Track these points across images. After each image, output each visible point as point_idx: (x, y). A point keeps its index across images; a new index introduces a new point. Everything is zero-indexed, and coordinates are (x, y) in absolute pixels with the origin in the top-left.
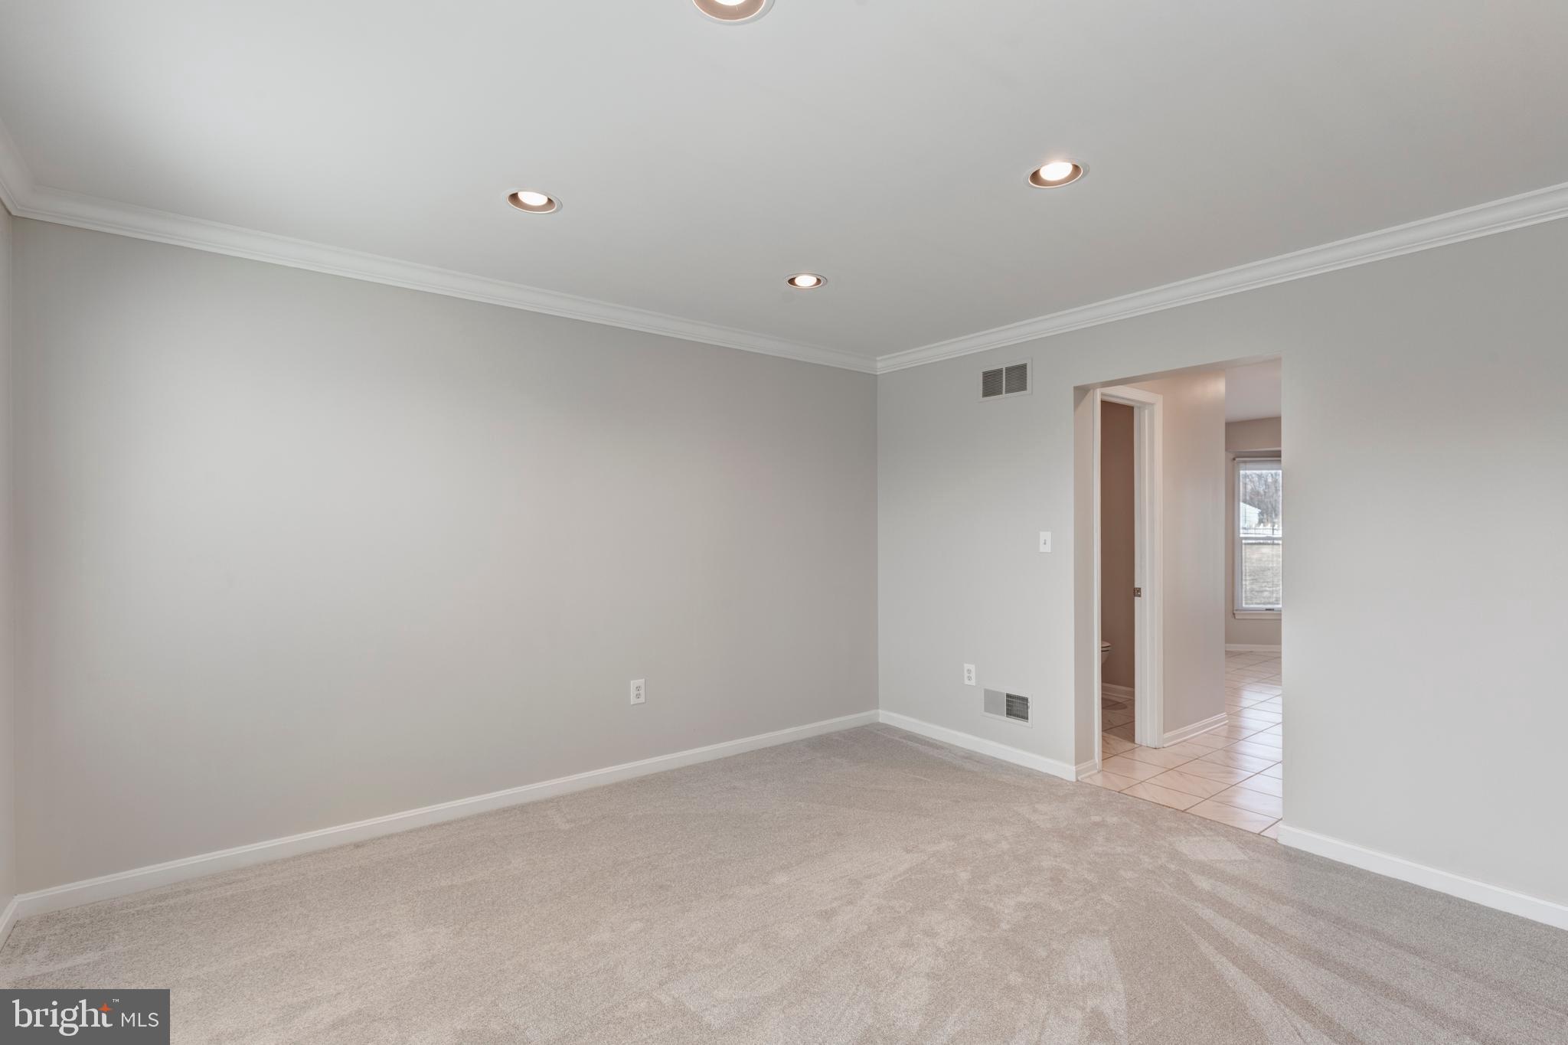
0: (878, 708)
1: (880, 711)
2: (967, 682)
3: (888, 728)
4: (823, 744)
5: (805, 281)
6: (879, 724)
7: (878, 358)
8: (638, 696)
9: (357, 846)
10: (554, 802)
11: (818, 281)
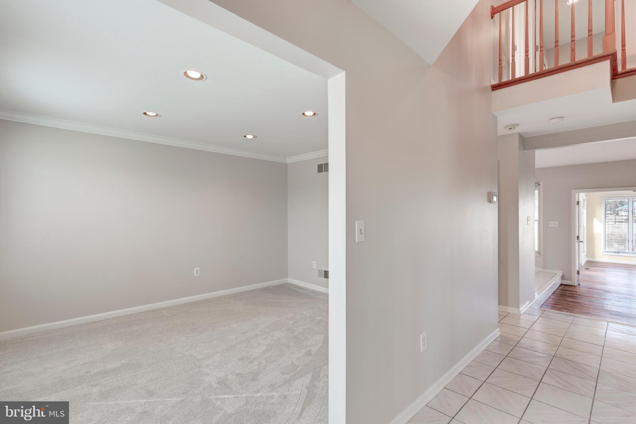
0: (288, 278)
1: (289, 279)
2: (314, 267)
3: (290, 284)
4: (266, 290)
5: (250, 137)
6: (288, 283)
7: (287, 158)
8: (197, 273)
9: (93, 323)
10: (165, 309)
11: (254, 137)
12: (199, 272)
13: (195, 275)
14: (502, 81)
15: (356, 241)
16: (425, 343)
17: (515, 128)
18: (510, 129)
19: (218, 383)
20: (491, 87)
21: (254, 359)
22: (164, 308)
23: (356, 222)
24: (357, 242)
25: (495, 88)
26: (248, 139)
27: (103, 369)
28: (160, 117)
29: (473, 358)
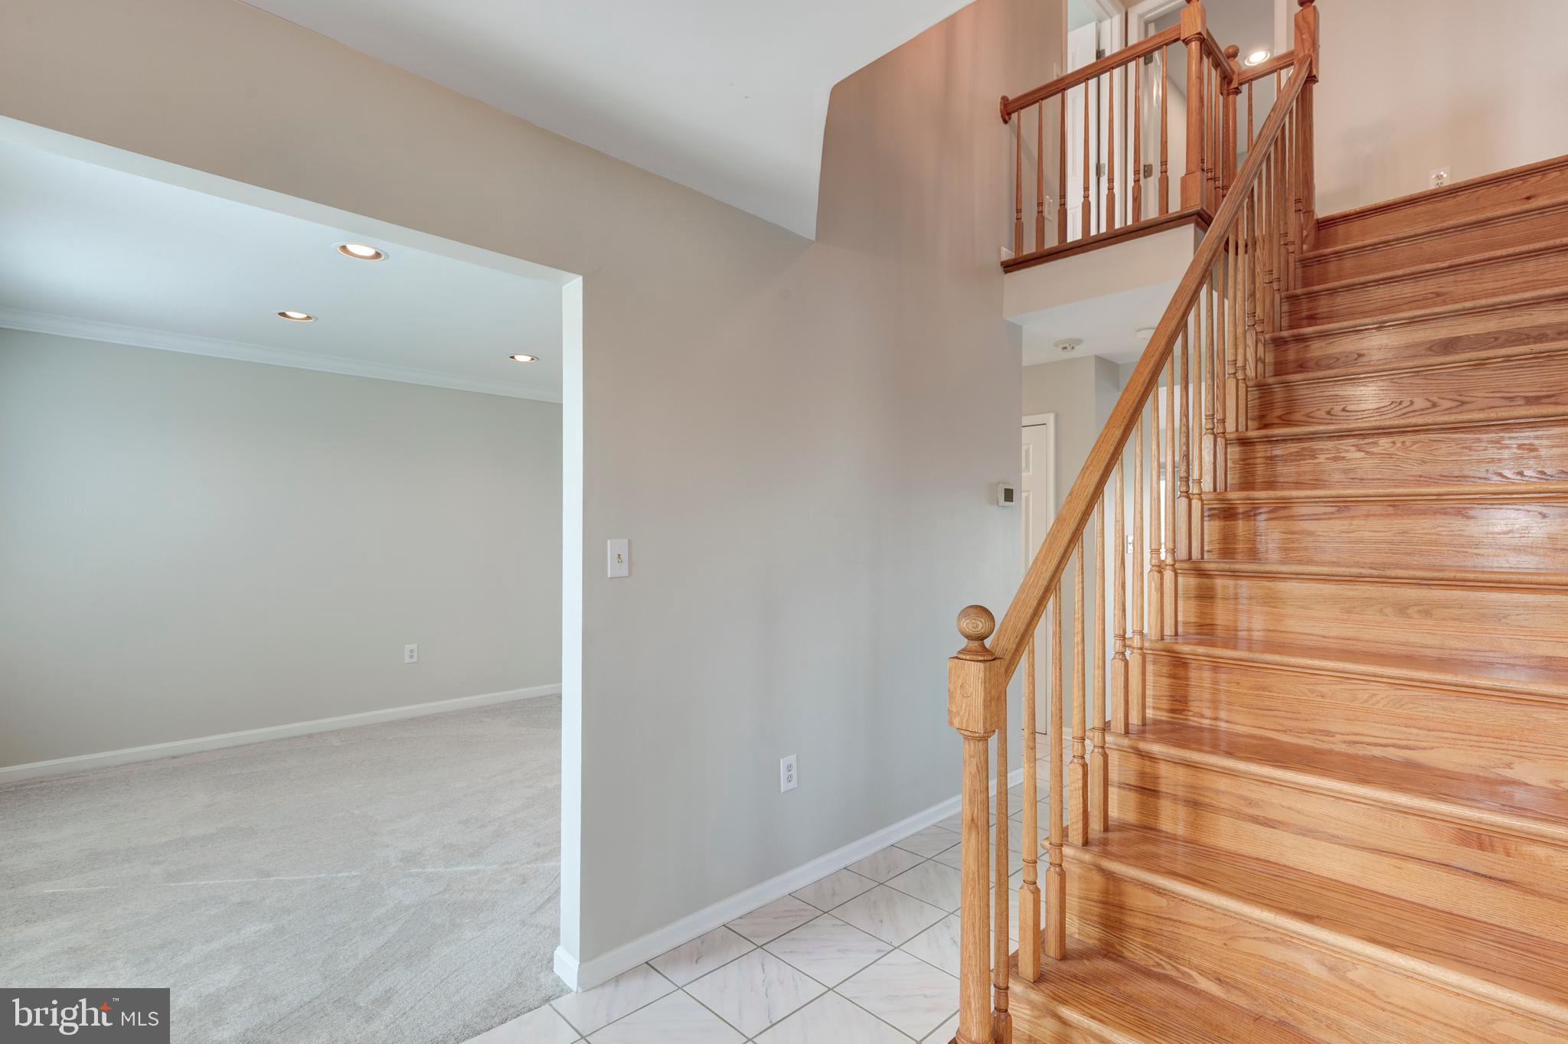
8: (411, 657)
11: (532, 359)
12: (415, 654)
13: (407, 660)
14: (1025, 253)
15: (607, 576)
16: (791, 776)
17: (1073, 348)
18: (1065, 348)
19: (402, 860)
20: (1002, 265)
21: (490, 822)
22: (336, 731)
23: (609, 541)
24: (609, 576)
25: (1009, 266)
26: (519, 362)
27: (179, 836)
28: (315, 320)
29: (937, 820)
